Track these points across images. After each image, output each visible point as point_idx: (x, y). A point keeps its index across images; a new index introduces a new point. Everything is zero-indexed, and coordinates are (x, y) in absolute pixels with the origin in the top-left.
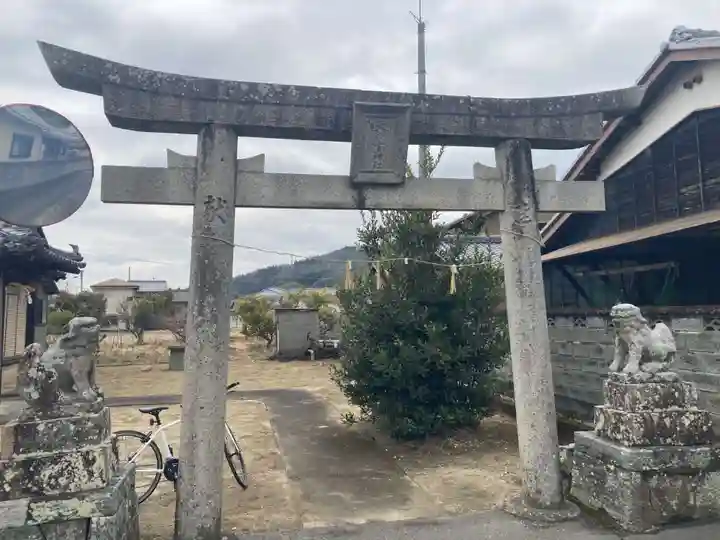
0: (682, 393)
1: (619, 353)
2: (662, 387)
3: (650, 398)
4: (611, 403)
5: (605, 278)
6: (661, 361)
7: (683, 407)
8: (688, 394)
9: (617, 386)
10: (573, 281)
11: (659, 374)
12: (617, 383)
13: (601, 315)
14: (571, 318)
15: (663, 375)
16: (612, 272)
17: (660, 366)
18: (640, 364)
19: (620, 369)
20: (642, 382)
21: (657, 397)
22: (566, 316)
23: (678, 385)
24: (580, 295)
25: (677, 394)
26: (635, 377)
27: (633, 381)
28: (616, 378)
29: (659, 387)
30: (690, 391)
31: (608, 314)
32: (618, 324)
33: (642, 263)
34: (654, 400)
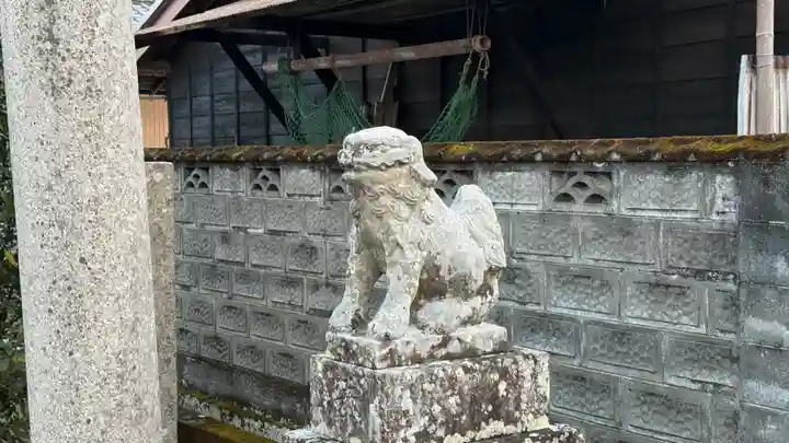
0: (515, 383)
1: (359, 274)
2: (467, 370)
3: (437, 408)
4: (330, 424)
5: (327, 76)
6: (467, 296)
7: (514, 422)
8: (527, 385)
9: (348, 375)
10: (259, 83)
11: (460, 332)
12: (350, 367)
13: (314, 164)
14: (246, 171)
15: (469, 334)
16: (342, 62)
17: (465, 309)
18: (415, 306)
19: (359, 324)
20: (416, 359)
21: (452, 400)
22: (236, 164)
23: (508, 362)
24: (273, 117)
25: (502, 386)
26: (398, 345)
27: (393, 359)
28: (348, 351)
29: (460, 372)
30: (534, 376)
31: (334, 158)
32: (358, 187)
33: (404, 42)
34: (445, 410)
